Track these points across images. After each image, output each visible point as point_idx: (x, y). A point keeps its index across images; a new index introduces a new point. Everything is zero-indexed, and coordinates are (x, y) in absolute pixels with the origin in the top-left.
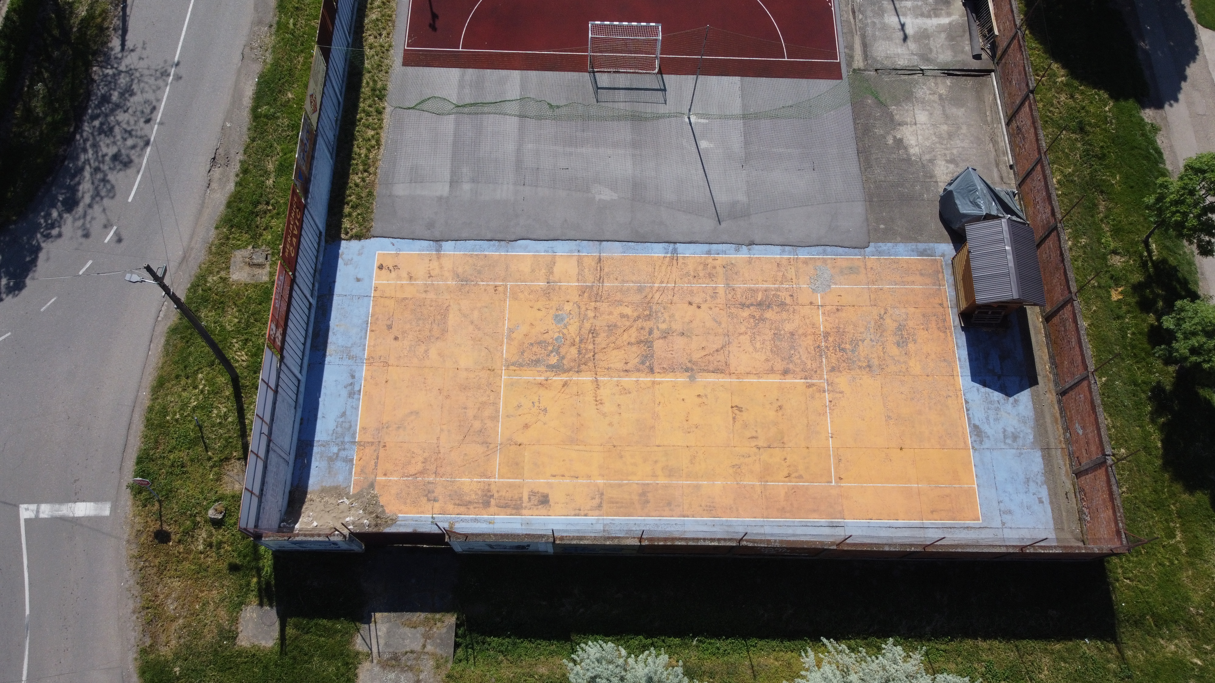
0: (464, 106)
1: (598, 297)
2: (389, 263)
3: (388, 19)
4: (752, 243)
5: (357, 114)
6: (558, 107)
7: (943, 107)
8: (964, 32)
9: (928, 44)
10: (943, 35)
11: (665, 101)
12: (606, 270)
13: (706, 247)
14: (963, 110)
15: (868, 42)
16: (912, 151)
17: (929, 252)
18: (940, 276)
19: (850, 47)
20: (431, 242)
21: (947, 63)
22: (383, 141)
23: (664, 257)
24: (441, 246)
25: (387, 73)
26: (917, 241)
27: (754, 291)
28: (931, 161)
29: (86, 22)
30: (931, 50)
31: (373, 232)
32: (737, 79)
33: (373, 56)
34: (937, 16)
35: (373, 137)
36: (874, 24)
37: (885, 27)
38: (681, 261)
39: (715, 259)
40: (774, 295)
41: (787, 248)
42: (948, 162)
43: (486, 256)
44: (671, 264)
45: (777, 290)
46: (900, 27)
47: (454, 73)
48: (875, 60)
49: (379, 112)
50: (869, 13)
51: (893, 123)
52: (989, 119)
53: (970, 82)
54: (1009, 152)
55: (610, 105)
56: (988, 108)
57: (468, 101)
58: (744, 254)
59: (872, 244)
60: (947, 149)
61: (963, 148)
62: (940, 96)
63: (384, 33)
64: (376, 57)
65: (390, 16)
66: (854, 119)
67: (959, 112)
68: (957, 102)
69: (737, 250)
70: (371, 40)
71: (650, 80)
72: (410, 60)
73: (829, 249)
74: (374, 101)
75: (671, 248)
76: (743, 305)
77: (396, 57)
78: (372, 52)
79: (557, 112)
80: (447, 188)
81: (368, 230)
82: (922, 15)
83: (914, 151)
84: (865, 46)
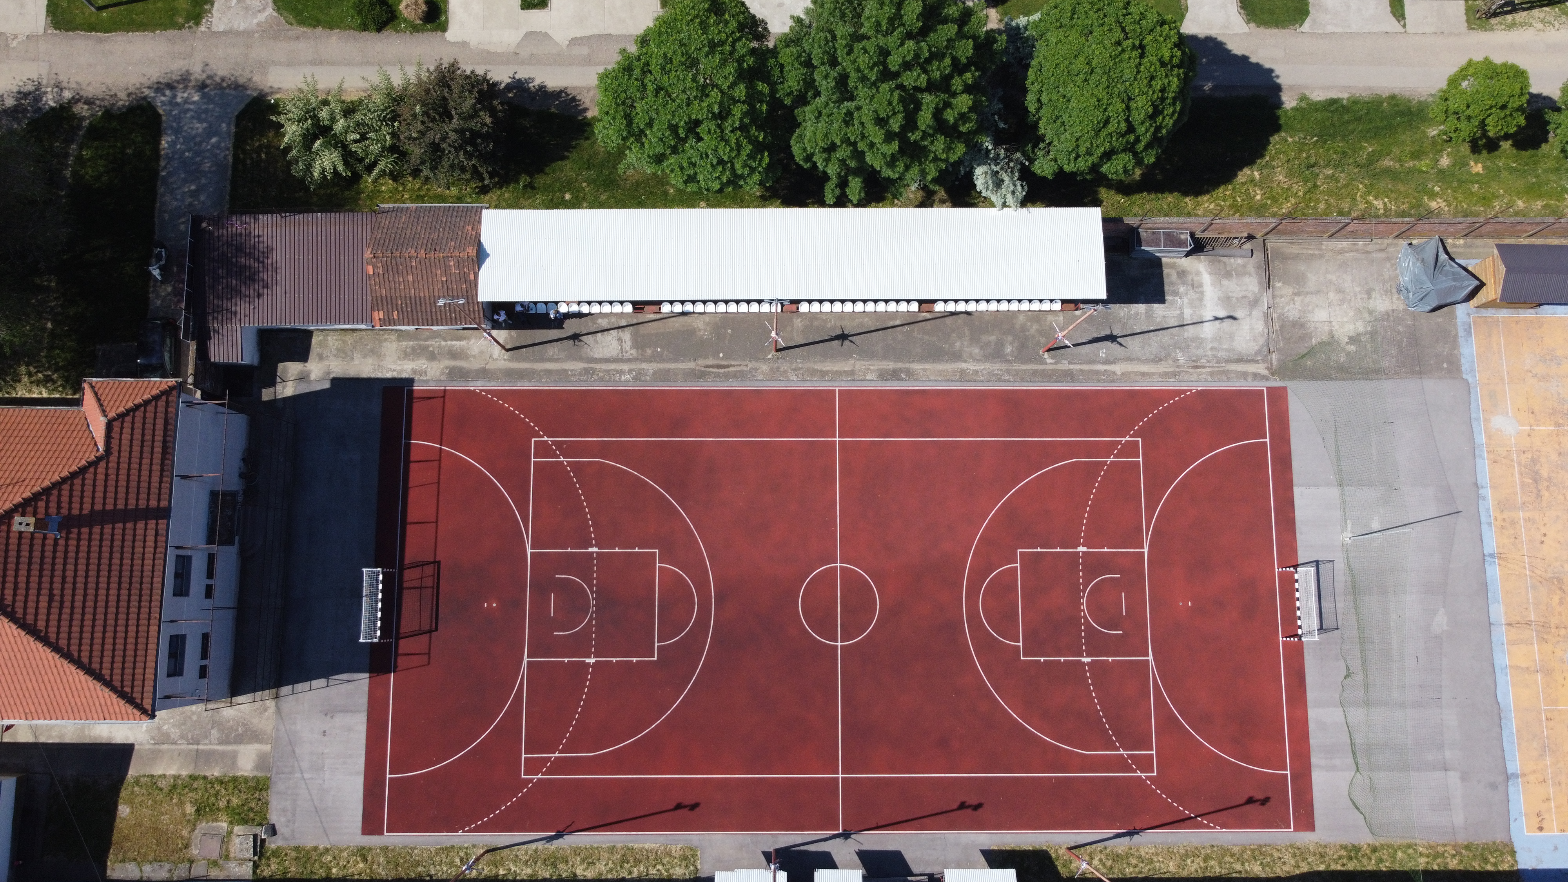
0: (1357, 764)
1: (1545, 625)
2: (1535, 821)
3: (1258, 852)
4: (1476, 484)
5: (1381, 871)
6: (1348, 668)
7: (1307, 293)
8: (1219, 261)
9: (1237, 299)
10: (1225, 282)
11: (1330, 561)
12: (1518, 618)
13: (1484, 527)
14: (1309, 275)
15: (1236, 357)
16: (1361, 329)
17: (1466, 327)
18: (1490, 320)
19: (1244, 375)
20: (1510, 783)
21: (1260, 284)
22: (1407, 841)
23: (1499, 565)
24: (1513, 774)
25: (1326, 846)
26: (1456, 336)
27: (1523, 486)
28: (1370, 313)
30: (1245, 297)
31: (1506, 841)
32: (1297, 491)
33: (1309, 863)
34: (1201, 285)
35: (1404, 852)
36: (1213, 348)
37: (1218, 338)
38: (1501, 551)
39: (1496, 519)
40: (1524, 467)
41: (1477, 453)
42: (1369, 298)
43: (1518, 731)
44: (1505, 559)
45: (1519, 463)
46: (1217, 322)
47: (1318, 778)
48: (1258, 352)
49: (1374, 850)
50: (1200, 352)
51: (1330, 343)
52: (1317, 252)
53: (1276, 265)
55: (1340, 618)
56: (1305, 252)
57: (1350, 760)
58: (1487, 492)
59: (1464, 376)
60: (1356, 296)
61: (1352, 281)
62: (1295, 294)
63: (1276, 855)
64: (1310, 860)
65: (1253, 851)
66: (1331, 379)
67: (1313, 280)
68: (1299, 280)
69: (1484, 498)
70: (1286, 868)
71: (1305, 577)
72: (1308, 824)
73: (1473, 416)
74: (1363, 856)
75: (1489, 559)
76: (1539, 496)
77: (1305, 838)
78: (1303, 864)
79: (1355, 669)
80: (1451, 774)
81: (1506, 845)
82: (1201, 300)
83: (1360, 327)
84: (1240, 360)
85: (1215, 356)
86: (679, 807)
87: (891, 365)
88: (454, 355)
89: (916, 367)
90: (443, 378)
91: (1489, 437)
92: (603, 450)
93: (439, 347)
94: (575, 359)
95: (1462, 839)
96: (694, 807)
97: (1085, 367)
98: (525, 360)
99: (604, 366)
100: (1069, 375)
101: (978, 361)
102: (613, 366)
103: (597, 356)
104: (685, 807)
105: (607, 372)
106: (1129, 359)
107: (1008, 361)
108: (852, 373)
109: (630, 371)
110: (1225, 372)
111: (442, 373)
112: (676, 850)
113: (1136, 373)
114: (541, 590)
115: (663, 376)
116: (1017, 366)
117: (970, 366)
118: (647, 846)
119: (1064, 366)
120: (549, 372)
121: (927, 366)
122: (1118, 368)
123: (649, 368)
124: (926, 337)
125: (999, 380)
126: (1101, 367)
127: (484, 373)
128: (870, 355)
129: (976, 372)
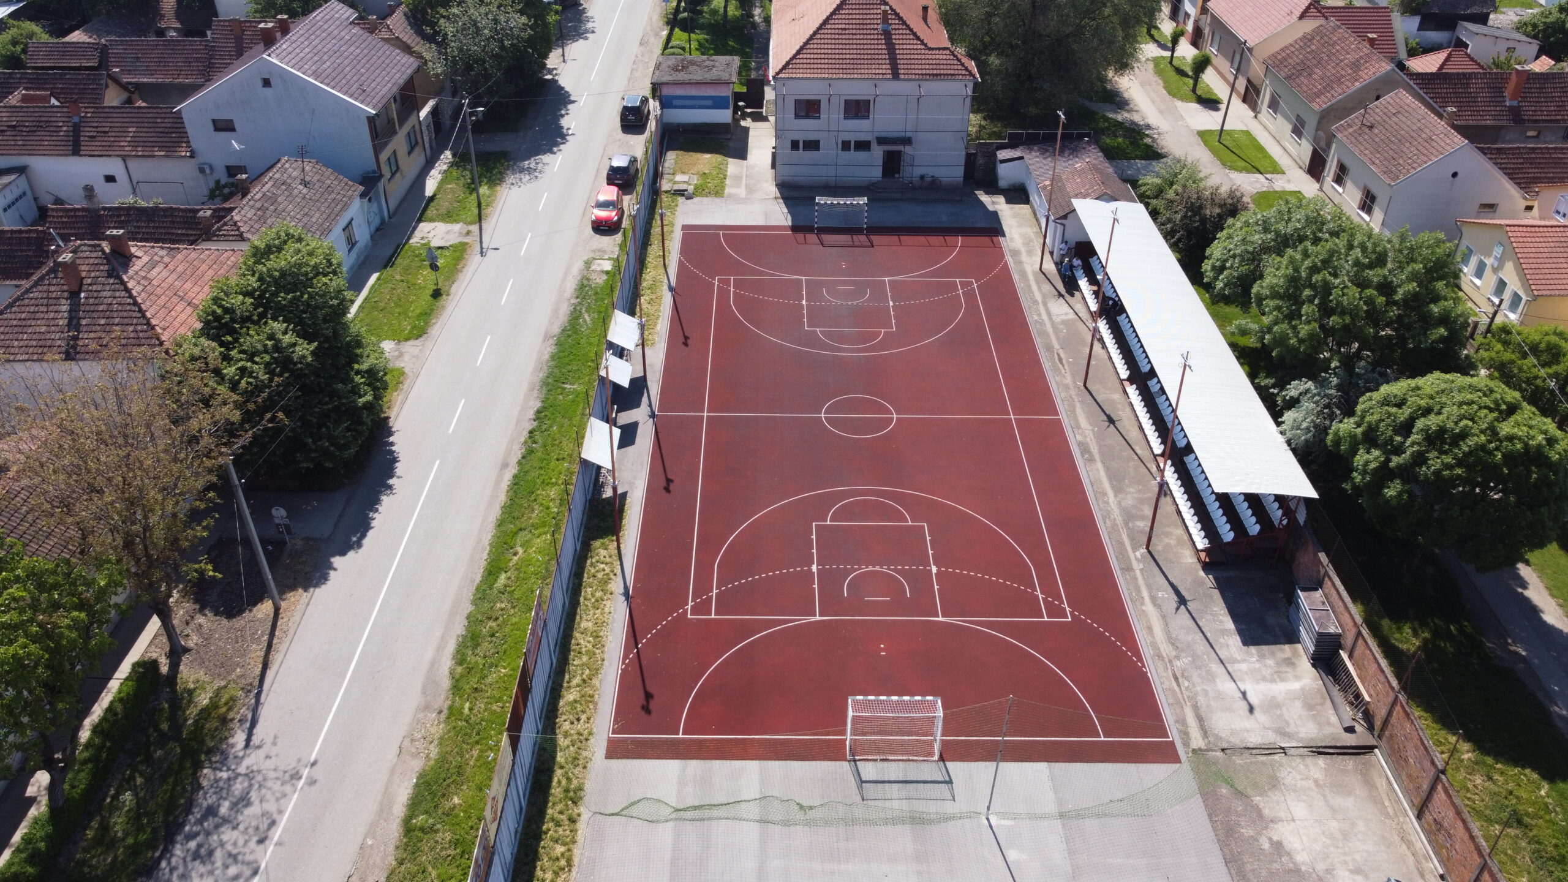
0: (684, 810)
3: (589, 699)
5: (543, 823)
6: (811, 808)
7: (1324, 796)
8: (1323, 698)
9: (1281, 716)
10: (1298, 704)
11: (954, 797)
14: (1351, 799)
15: (1204, 715)
16: (1299, 858)
19: (1182, 721)
21: (1312, 739)
22: (576, 861)
25: (585, 767)
28: (1329, 871)
29: (206, 713)
30: (1287, 723)
32: (1043, 766)
33: (568, 747)
34: (1282, 680)
35: (563, 854)
36: (1206, 692)
37: (1220, 696)
42: (1352, 872)
46: (1241, 695)
47: (671, 767)
48: (1218, 738)
49: (573, 820)
50: (1196, 679)
51: (1261, 820)
52: (1390, 810)
53: (1349, 762)
54: (1433, 856)
55: (879, 803)
56: (1384, 797)
57: (690, 802)
60: (1345, 854)
61: (1367, 852)
62: (1316, 781)
63: (584, 717)
64: (572, 748)
65: (592, 696)
66: (1210, 816)
67: (1348, 802)
68: (1342, 789)
70: (566, 726)
71: (929, 770)
72: (615, 751)
74: (567, 805)
77: (598, 746)
78: (567, 742)
79: (811, 814)
82: (1264, 679)
83: (1301, 858)
84: (1200, 719)
85: (1196, 693)
87: (1094, 448)
89: (1100, 464)
90: (1011, 247)
92: (972, 307)
96: (686, 345)
97: (1141, 581)
98: (1036, 276)
100: (1128, 569)
101: (1120, 504)
102: (1043, 312)
103: (1050, 306)
104: (687, 341)
105: (1038, 311)
106: (1163, 615)
107: (1126, 523)
108: (1079, 427)
109: (1042, 319)
110: (1179, 705)
113: (1148, 621)
114: (857, 283)
115: (1044, 334)
117: (1112, 499)
119: (1137, 566)
120: (1029, 287)
121: (1103, 472)
122: (1149, 607)
123: (1048, 328)
126: (1145, 594)
127: (1019, 262)
128: (1099, 437)
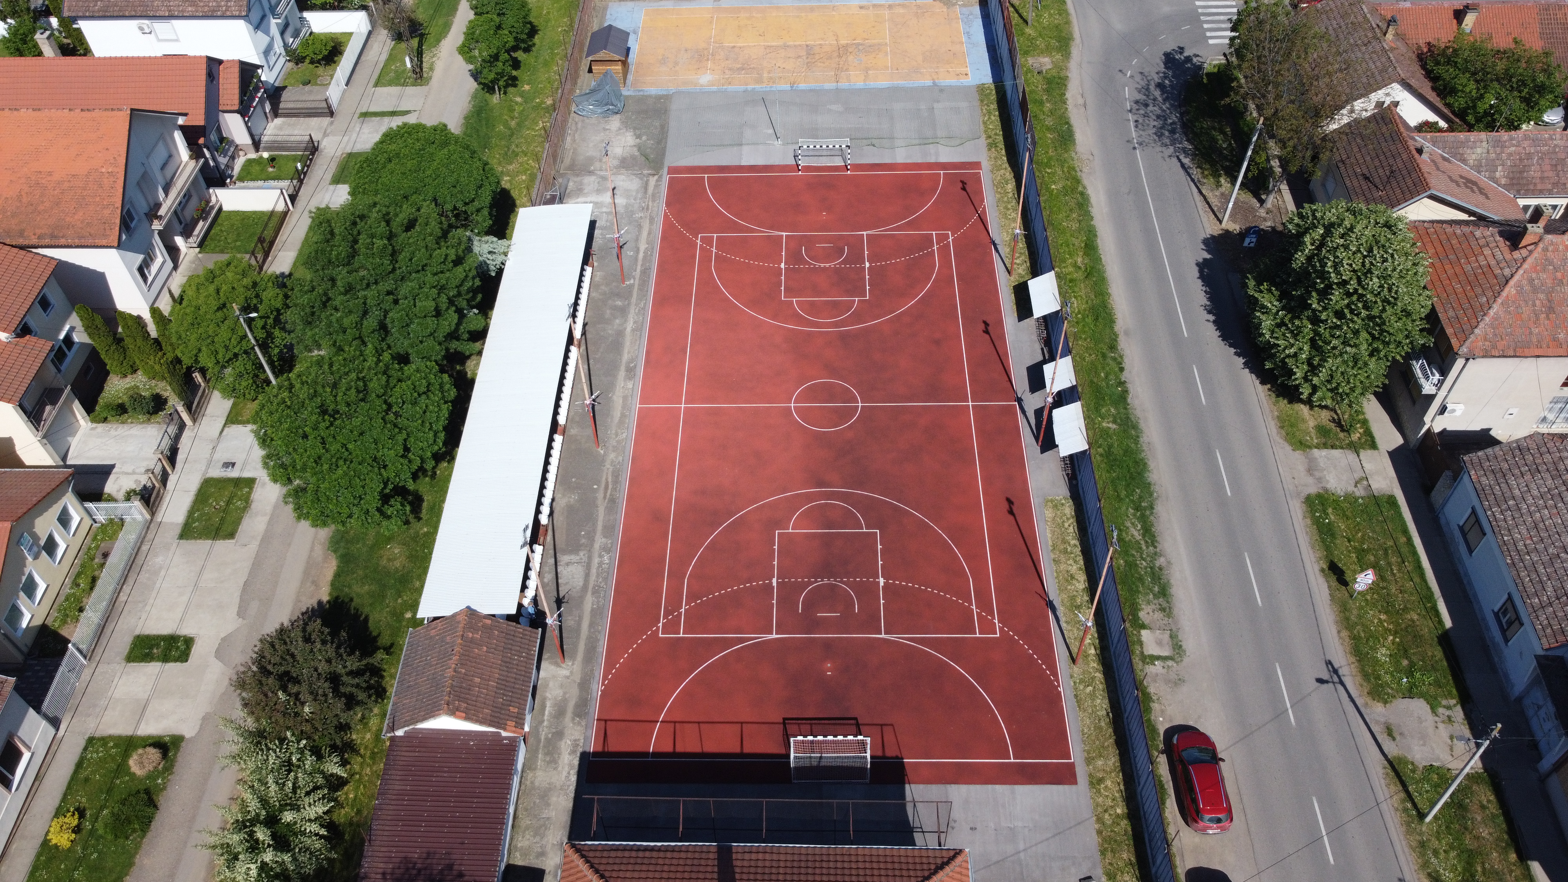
0: (933, 143)
1: (838, 69)
2: (962, 76)
4: (745, 91)
9: (599, 186)
10: (586, 191)
12: (833, 79)
13: (773, 89)
14: (588, 154)
15: (643, 190)
16: (631, 134)
17: (637, 91)
18: (634, 82)
19: (657, 186)
20: (939, 85)
21: (590, 175)
23: (798, 84)
24: (933, 84)
25: (990, 157)
26: (643, 96)
27: (746, 74)
28: (620, 129)
30: (598, 183)
31: (976, 87)
32: (745, 164)
33: (1002, 164)
35: (989, 125)
36: (635, 199)
37: (628, 197)
38: (789, 83)
39: (768, 85)
40: (734, 73)
41: (723, 90)
42: (609, 129)
43: (905, 81)
44: (795, 82)
45: (732, 75)
46: (616, 196)
47: (943, 159)
48: (641, 179)
49: (989, 137)
50: (637, 205)
51: (639, 147)
52: (572, 151)
56: (570, 156)
58: (750, 87)
59: (671, 93)
60: (607, 135)
61: (596, 136)
62: (601, 161)
63: (999, 178)
66: (665, 147)
67: (591, 153)
68: (590, 159)
69: (754, 89)
70: (1007, 174)
72: (976, 164)
73: (698, 91)
74: (994, 141)
75: (794, 88)
76: (754, 68)
77: (986, 165)
80: (935, 106)
81: (978, 87)
82: (597, 203)
84: (646, 188)
85: (641, 199)
86: (1011, 512)
87: (622, 373)
88: (560, 712)
89: (626, 357)
90: (583, 723)
91: (713, 85)
92: (677, 575)
93: (549, 727)
94: (582, 602)
95: (977, 103)
96: (1010, 501)
98: (575, 646)
99: (593, 578)
100: (645, 272)
101: (626, 321)
102: (594, 571)
103: (581, 584)
104: (1011, 508)
105: (598, 575)
106: (637, 240)
107: (629, 304)
108: (625, 398)
109: (601, 556)
110: (653, 195)
111: (579, 723)
112: (1049, 513)
113: (649, 237)
114: (814, 625)
115: (609, 530)
116: (634, 300)
117: (630, 326)
118: (1050, 536)
119: (637, 274)
120: (592, 625)
121: (626, 351)
122: (643, 246)
123: (600, 541)
124: (601, 350)
125: (644, 309)
126: (641, 255)
127: (584, 685)
128: (611, 386)
129: (635, 323)
